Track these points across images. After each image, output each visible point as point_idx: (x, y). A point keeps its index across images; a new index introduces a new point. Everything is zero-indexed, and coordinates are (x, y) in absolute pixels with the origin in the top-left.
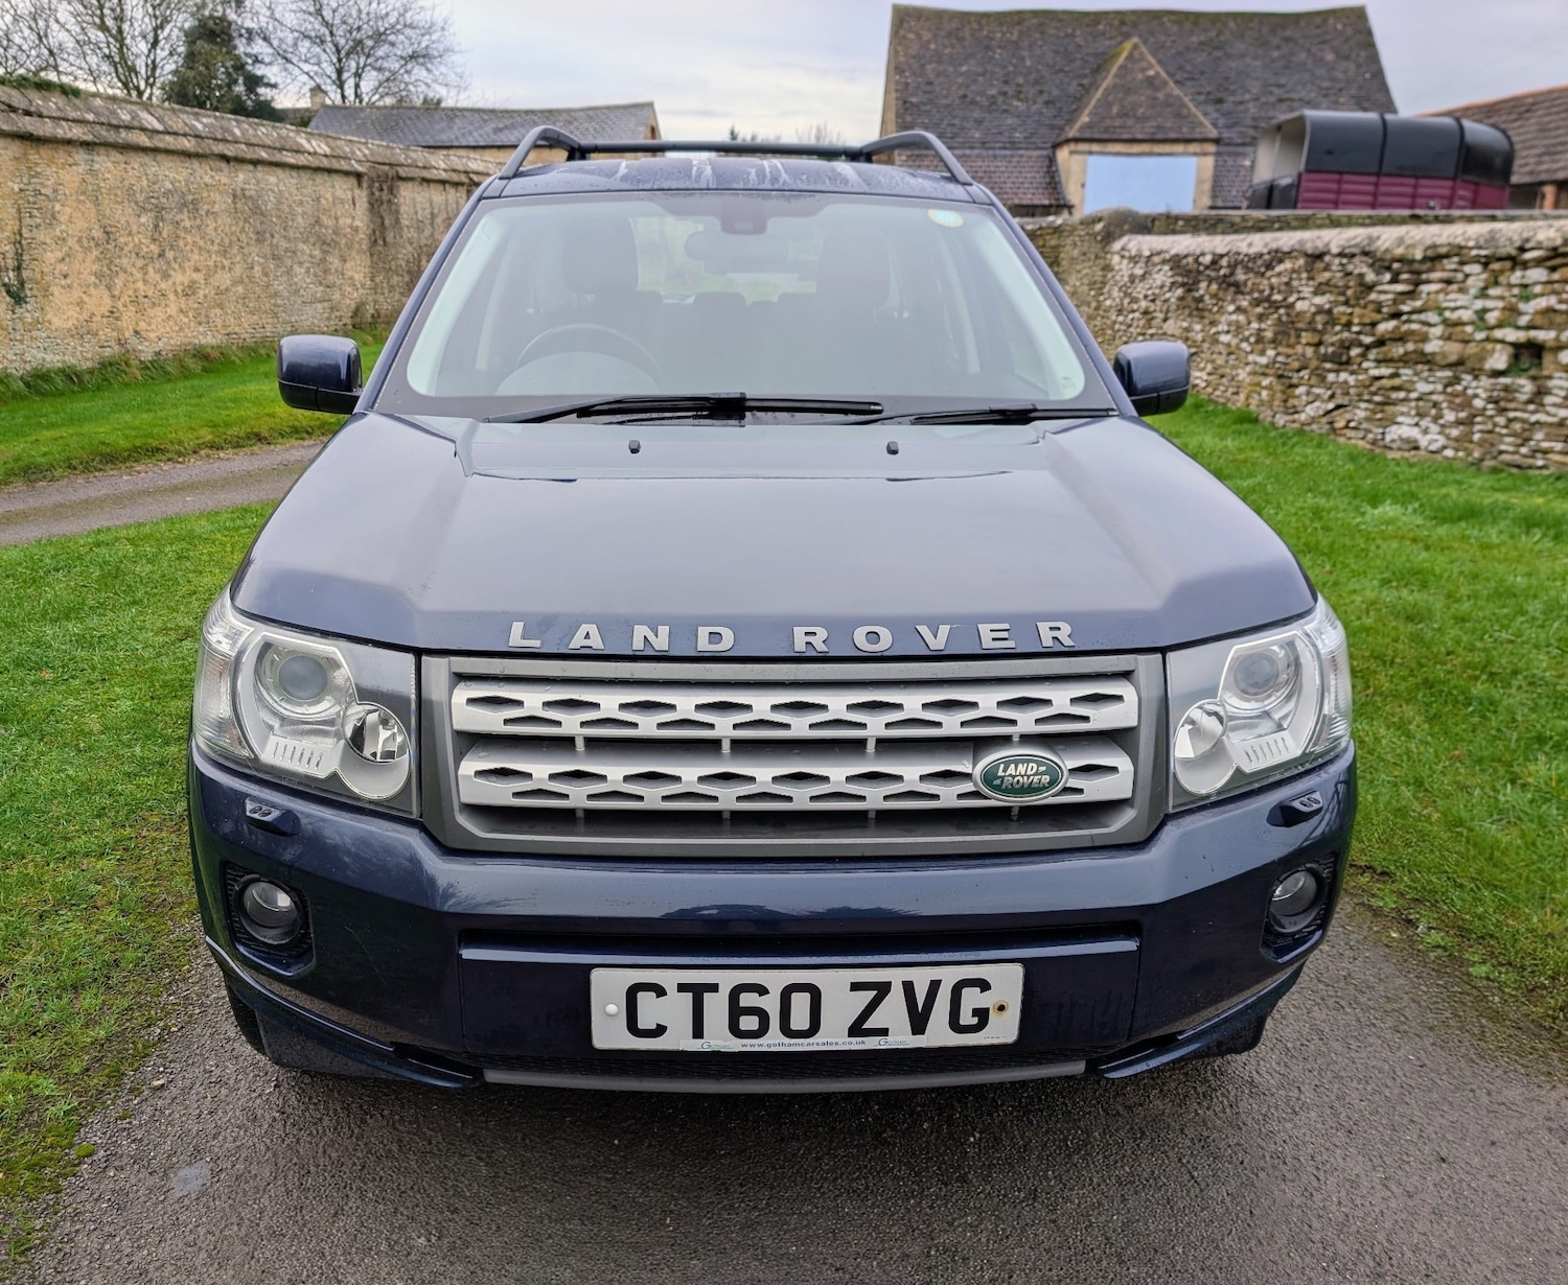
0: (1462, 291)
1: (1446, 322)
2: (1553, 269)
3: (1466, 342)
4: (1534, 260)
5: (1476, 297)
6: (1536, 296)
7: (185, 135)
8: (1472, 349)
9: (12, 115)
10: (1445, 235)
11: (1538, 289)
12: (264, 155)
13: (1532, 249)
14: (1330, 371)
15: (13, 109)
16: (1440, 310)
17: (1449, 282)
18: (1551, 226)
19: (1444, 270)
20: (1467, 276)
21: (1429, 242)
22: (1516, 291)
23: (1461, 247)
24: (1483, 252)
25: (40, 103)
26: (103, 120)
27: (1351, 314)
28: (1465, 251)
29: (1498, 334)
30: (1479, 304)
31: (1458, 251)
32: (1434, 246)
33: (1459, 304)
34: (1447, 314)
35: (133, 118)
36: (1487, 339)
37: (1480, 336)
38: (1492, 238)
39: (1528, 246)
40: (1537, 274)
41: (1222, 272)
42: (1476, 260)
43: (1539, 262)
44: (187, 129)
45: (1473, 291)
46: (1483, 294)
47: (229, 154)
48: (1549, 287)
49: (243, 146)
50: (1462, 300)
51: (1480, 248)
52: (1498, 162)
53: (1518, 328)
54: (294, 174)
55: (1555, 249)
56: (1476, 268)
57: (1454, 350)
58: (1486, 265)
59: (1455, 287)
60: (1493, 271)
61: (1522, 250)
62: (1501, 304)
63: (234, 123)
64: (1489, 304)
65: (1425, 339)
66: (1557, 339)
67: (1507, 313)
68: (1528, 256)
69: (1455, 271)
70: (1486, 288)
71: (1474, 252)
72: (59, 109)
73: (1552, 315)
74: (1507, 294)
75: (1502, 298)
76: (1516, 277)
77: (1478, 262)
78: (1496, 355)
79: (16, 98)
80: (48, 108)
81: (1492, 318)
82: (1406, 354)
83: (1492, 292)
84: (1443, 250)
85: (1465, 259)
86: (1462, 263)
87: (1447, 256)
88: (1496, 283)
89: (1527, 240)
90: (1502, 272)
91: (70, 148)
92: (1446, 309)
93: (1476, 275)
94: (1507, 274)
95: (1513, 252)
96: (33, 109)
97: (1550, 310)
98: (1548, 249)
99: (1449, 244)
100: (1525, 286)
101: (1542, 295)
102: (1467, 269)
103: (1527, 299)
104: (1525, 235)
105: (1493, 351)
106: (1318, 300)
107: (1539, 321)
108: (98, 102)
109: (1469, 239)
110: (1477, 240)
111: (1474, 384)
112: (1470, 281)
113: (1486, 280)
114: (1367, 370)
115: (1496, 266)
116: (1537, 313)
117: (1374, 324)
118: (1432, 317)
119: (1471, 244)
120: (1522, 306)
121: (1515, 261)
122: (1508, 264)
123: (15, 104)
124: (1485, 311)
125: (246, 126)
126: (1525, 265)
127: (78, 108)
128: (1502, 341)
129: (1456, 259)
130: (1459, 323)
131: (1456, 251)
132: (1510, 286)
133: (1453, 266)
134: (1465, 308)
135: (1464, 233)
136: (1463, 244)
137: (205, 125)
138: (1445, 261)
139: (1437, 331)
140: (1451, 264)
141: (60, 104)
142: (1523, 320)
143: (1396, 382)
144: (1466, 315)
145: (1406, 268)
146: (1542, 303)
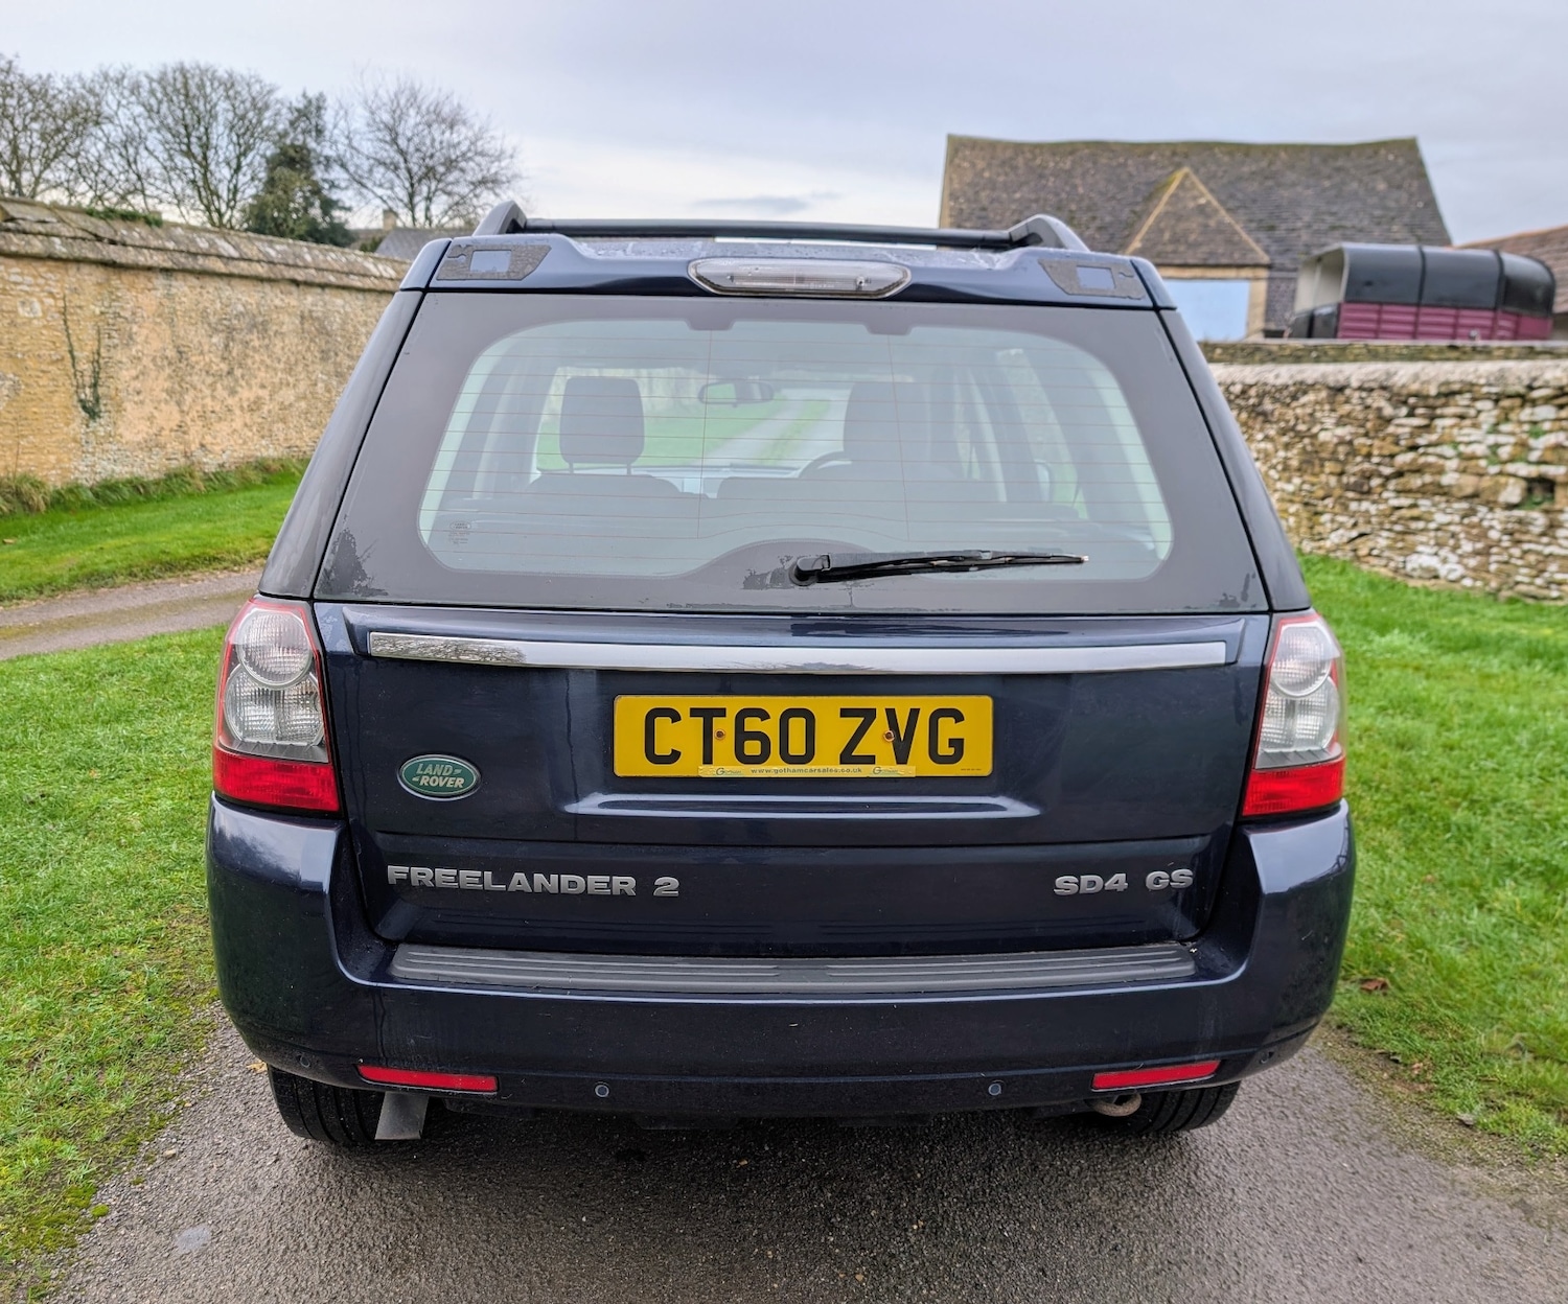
0: (1475, 426)
1: (1460, 455)
2: (1560, 407)
3: (1481, 475)
4: (1542, 398)
5: (1489, 433)
6: (1545, 433)
7: (259, 261)
8: (1486, 482)
9: (98, 244)
10: (1458, 371)
11: (1547, 426)
12: (332, 279)
13: (1540, 387)
14: (1353, 500)
15: (99, 239)
16: (1455, 445)
17: (1462, 417)
18: (1558, 366)
19: (1457, 406)
20: (1479, 412)
21: (1442, 379)
22: (1526, 427)
23: (1472, 385)
24: (1494, 390)
25: (125, 232)
26: (183, 248)
27: (1371, 446)
28: (1476, 388)
29: (1510, 468)
30: (1492, 439)
31: (1469, 388)
32: (1447, 383)
33: (1472, 438)
34: (1462, 448)
35: (211, 246)
36: (1501, 473)
37: (1494, 469)
38: (1501, 377)
39: (1536, 384)
40: (1546, 412)
41: (1251, 401)
42: (1487, 397)
43: (1547, 400)
44: (261, 256)
45: (1485, 427)
46: (1494, 429)
47: (299, 278)
48: (1557, 424)
49: (313, 271)
50: (1475, 435)
51: (1490, 385)
52: (1539, 294)
53: (1530, 463)
54: (360, 296)
55: (1561, 388)
56: (1487, 405)
57: (1469, 483)
58: (1496, 401)
59: (1467, 422)
60: (1503, 408)
61: (1530, 388)
62: (1512, 440)
63: (305, 250)
64: (1501, 439)
65: (1441, 471)
67: (1519, 449)
68: (1536, 394)
69: (1468, 406)
70: (1497, 424)
71: (1485, 390)
72: (142, 238)
73: (1561, 451)
74: (1517, 430)
75: (1513, 434)
76: (1526, 414)
77: (1489, 399)
78: (1509, 489)
79: (103, 228)
80: (132, 238)
81: (1504, 452)
82: (1424, 485)
83: (1504, 428)
84: (1456, 387)
85: (1477, 396)
86: (1474, 399)
87: (1460, 392)
88: (1507, 420)
89: (1535, 379)
90: (1512, 409)
91: (150, 274)
92: (1460, 443)
93: (1488, 412)
94: (1517, 411)
95: (1522, 390)
96: (117, 239)
97: (1558, 447)
98: (1555, 388)
99: (1462, 382)
100: (1535, 423)
101: (1551, 431)
102: (1479, 405)
103: (1537, 435)
104: (1534, 374)
105: (1506, 484)
106: (1340, 431)
107: (1549, 456)
108: (179, 231)
109: (1480, 377)
110: (1487, 378)
111: (1489, 516)
112: (1482, 417)
113: (1497, 417)
114: (1387, 500)
115: (1506, 403)
116: (1547, 449)
117: (1392, 456)
118: (1447, 450)
119: (1482, 381)
120: (1532, 442)
121: (1524, 399)
122: (1518, 402)
123: (101, 233)
124: (1497, 446)
125: (316, 252)
126: (1534, 403)
127: (158, 237)
128: (1514, 475)
129: (1468, 395)
130: (1473, 457)
131: (1467, 388)
132: (1520, 423)
133: (1466, 402)
134: (1479, 442)
135: (1476, 371)
136: (1474, 381)
137: (278, 252)
138: (1458, 397)
139: (1453, 464)
140: (1463, 400)
141: (144, 233)
142: (1534, 456)
143: (1415, 512)
144: (1480, 449)
145: (1421, 403)
146: (1551, 439)
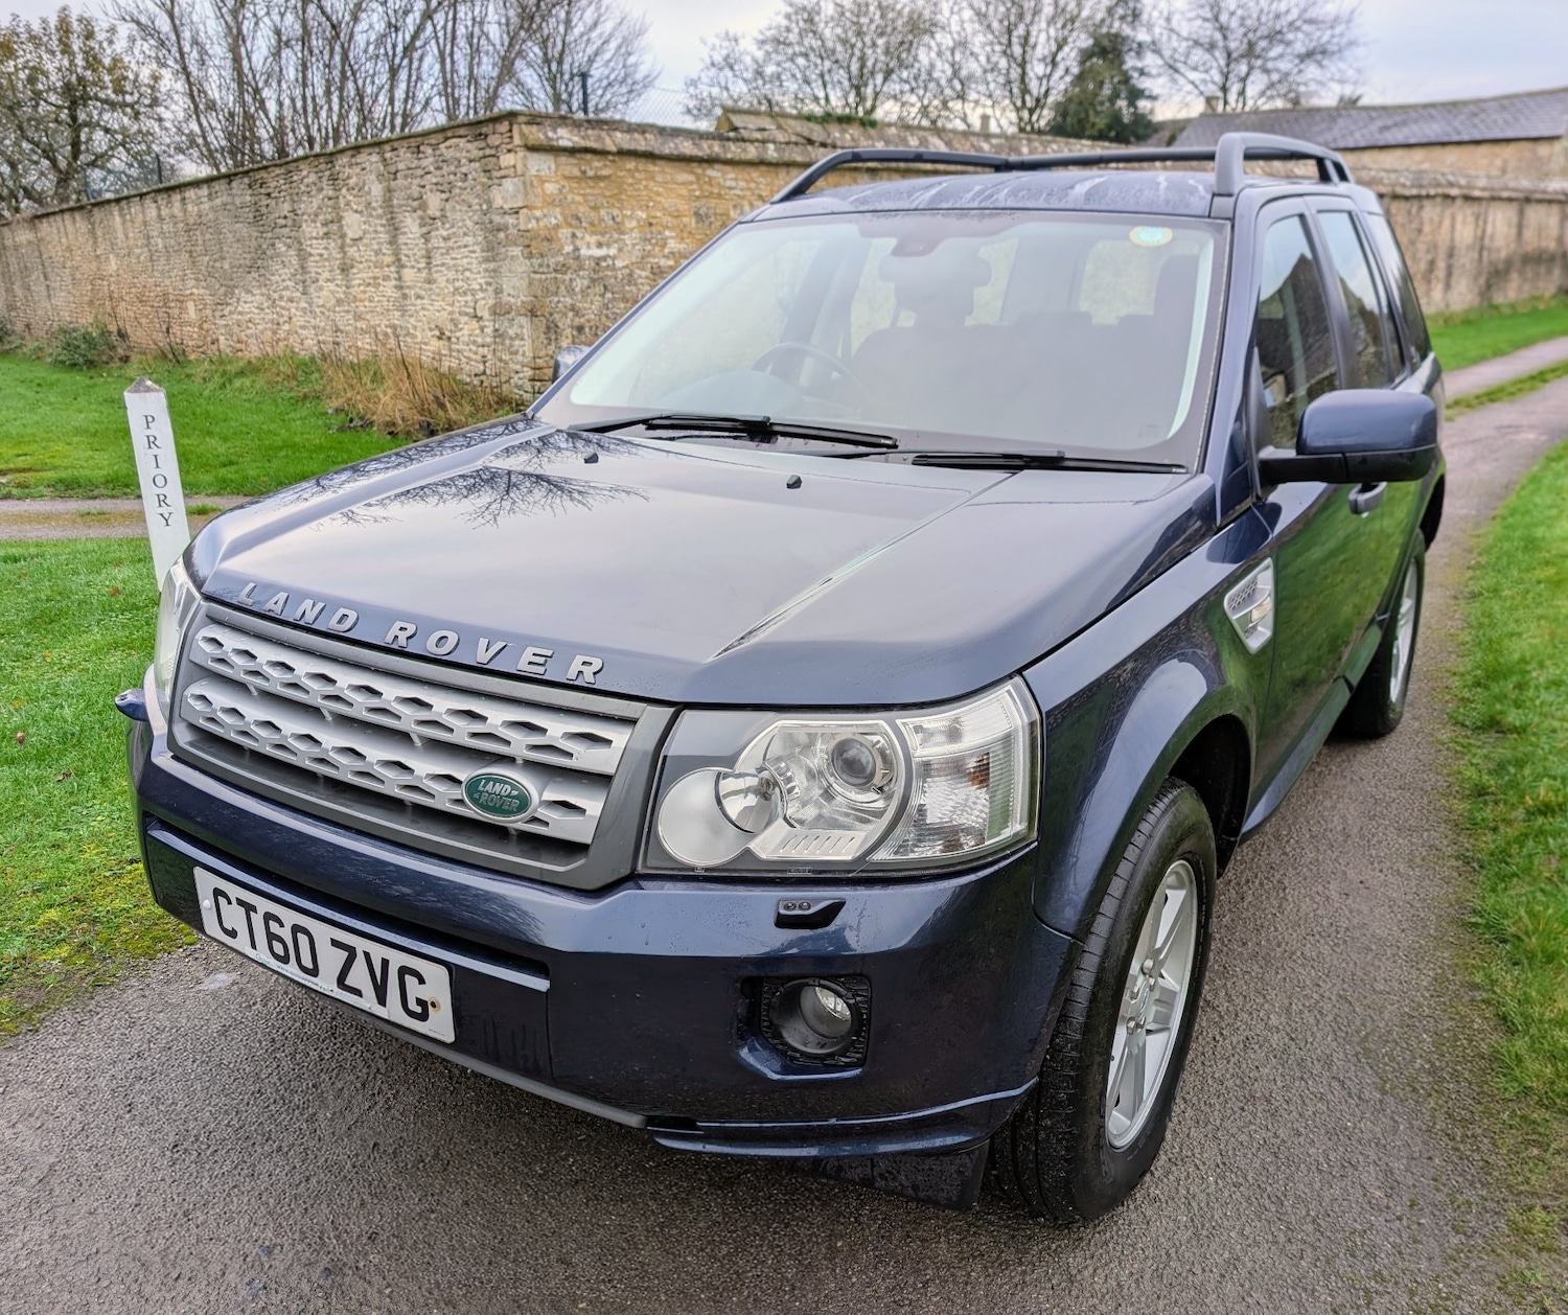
9: (809, 148)
15: (810, 142)
25: (837, 135)
35: (921, 144)
63: (1024, 142)
72: (853, 139)
79: (817, 133)
80: (843, 140)
91: (856, 174)
96: (829, 141)
108: (893, 130)
123: (814, 137)
125: (1036, 144)
127: (870, 137)
137: (992, 146)
141: (856, 136)
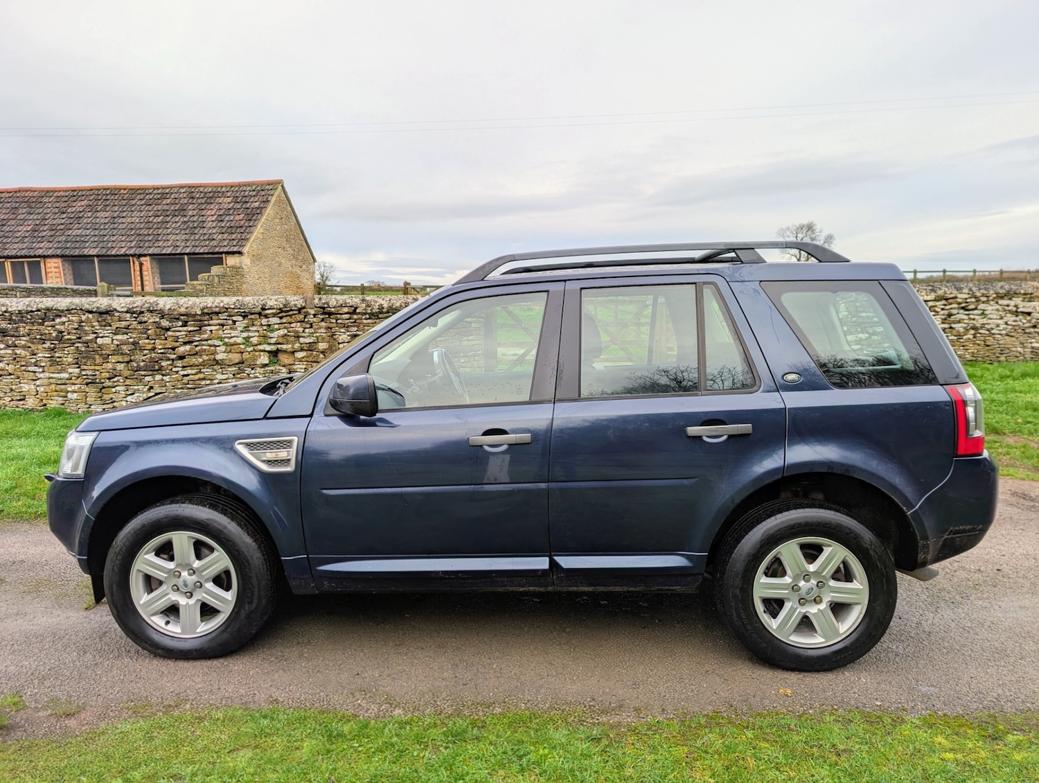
0: (232, 329)
1: (226, 344)
2: (281, 318)
3: (242, 352)
5: (242, 332)
11: (276, 326)
13: (268, 309)
23: (227, 309)
27: (154, 343)
29: (261, 347)
30: (245, 335)
33: (232, 335)
34: (226, 340)
43: (274, 315)
48: (281, 325)
50: (234, 333)
53: (270, 344)
55: (280, 309)
57: (236, 358)
61: (263, 309)
62: (258, 334)
64: (251, 334)
65: (214, 353)
66: (293, 348)
67: (262, 338)
70: (247, 327)
75: (258, 331)
81: (255, 340)
82: (204, 361)
83: (252, 328)
86: (230, 316)
92: (225, 338)
100: (269, 325)
102: (234, 318)
103: (272, 331)
105: (260, 355)
107: (281, 340)
111: (253, 372)
113: (247, 323)
116: (280, 337)
117: (173, 349)
118: (217, 342)
121: (260, 314)
122: (257, 316)
124: (249, 337)
132: (262, 325)
134: (237, 337)
139: (222, 348)
140: (223, 316)
142: (273, 341)
143: (201, 376)
144: (239, 340)
145: (191, 319)
146: (282, 332)
